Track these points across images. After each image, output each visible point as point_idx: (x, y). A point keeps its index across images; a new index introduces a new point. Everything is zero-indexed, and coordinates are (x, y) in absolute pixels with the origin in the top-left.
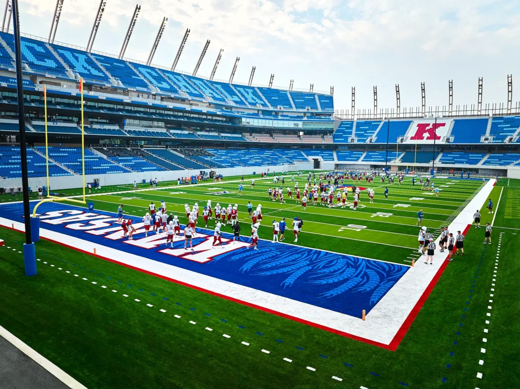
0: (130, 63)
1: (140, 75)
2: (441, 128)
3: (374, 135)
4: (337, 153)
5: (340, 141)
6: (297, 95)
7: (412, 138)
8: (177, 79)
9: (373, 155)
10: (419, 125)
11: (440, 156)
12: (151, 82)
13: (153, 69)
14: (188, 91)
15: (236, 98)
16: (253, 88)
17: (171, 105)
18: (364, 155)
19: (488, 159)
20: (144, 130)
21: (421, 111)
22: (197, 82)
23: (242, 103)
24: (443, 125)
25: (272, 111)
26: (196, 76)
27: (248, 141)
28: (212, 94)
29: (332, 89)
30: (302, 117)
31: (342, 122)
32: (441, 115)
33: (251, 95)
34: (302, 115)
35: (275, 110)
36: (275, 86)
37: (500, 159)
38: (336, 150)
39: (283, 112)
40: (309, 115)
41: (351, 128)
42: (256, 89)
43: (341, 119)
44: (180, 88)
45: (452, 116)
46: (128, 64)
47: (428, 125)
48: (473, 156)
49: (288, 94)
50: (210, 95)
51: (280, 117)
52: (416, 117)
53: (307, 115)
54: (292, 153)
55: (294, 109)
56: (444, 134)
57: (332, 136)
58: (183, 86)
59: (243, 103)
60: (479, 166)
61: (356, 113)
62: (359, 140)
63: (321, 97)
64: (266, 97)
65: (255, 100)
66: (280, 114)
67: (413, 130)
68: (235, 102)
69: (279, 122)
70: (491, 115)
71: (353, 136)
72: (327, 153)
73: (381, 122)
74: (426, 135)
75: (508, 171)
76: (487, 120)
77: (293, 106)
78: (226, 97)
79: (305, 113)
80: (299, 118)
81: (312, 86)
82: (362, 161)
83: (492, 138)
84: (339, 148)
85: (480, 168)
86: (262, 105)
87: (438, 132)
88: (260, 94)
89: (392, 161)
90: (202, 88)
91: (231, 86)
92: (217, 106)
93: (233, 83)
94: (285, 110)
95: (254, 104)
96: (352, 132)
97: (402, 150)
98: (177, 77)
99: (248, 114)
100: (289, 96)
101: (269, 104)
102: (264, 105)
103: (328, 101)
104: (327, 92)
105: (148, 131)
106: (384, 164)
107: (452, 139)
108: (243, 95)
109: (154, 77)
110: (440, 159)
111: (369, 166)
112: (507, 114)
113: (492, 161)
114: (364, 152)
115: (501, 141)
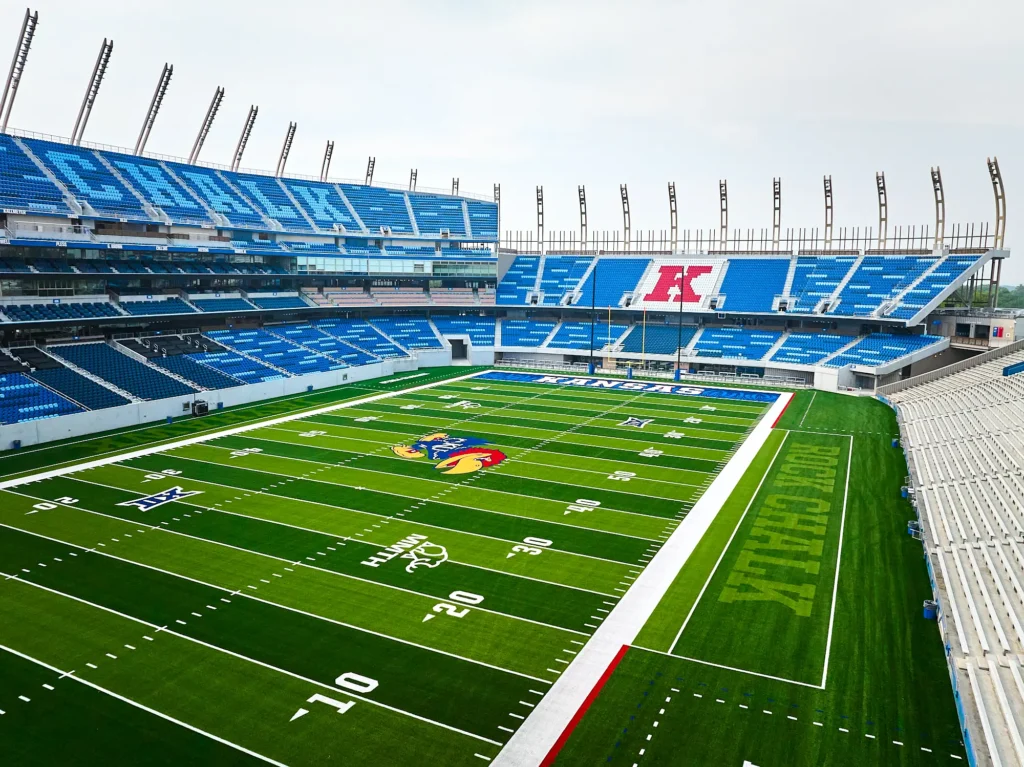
0: (24, 140)
1: (46, 171)
2: (703, 275)
3: (578, 288)
4: (504, 325)
5: (509, 300)
6: (424, 201)
7: (648, 298)
8: (146, 175)
9: (574, 332)
10: (663, 269)
11: (696, 339)
12: (72, 188)
13: (86, 153)
14: (168, 202)
15: (287, 212)
16: (329, 186)
17: (116, 242)
18: (556, 330)
19: (784, 345)
20: (51, 302)
21: (668, 238)
22: (196, 178)
23: (300, 222)
24: (708, 269)
25: (365, 240)
26: (198, 164)
27: (313, 305)
28: (230, 205)
29: (497, 189)
30: (431, 250)
31: (518, 257)
32: (706, 247)
33: (324, 203)
34: (433, 245)
35: (375, 236)
36: (377, 182)
37: (805, 346)
38: (504, 318)
39: (391, 240)
40: (447, 246)
41: (534, 271)
42: (337, 188)
43: (516, 252)
44: (148, 196)
45: (725, 252)
46: (19, 143)
47: (681, 269)
48: (757, 338)
49: (406, 198)
50: (226, 209)
51: (384, 252)
52: (661, 252)
53: (443, 245)
54: (409, 328)
55: (417, 235)
56: (708, 289)
57: (493, 290)
58: (159, 190)
59: (303, 224)
60: (765, 362)
61: (546, 238)
62: (547, 300)
63: (475, 206)
64: (356, 206)
65: (331, 215)
66: (386, 244)
67: (650, 280)
68: (284, 221)
69: (383, 262)
70: (796, 253)
71: (536, 289)
72: (482, 327)
73: (592, 258)
74: (674, 291)
75: (816, 375)
76: (787, 262)
77: (415, 226)
78: (265, 210)
79: (438, 242)
80: (425, 253)
81: (456, 184)
82: (550, 345)
83: (793, 300)
84: (509, 314)
85: (767, 366)
86: (346, 225)
87: (699, 285)
88: (345, 200)
89: (605, 348)
90: (206, 191)
91: (279, 183)
92: (239, 235)
93: (285, 176)
94: (395, 236)
95: (328, 225)
96: (534, 280)
97: (629, 322)
98: (146, 168)
99: (313, 247)
100: (408, 204)
101: (361, 224)
102: (349, 226)
103: (487, 215)
104: (488, 197)
105: (62, 302)
106: (587, 353)
107: (721, 300)
108: (304, 203)
109: (85, 175)
110: (698, 346)
111: (562, 358)
112: (825, 252)
113: (791, 351)
114: (556, 324)
115: (808, 310)
